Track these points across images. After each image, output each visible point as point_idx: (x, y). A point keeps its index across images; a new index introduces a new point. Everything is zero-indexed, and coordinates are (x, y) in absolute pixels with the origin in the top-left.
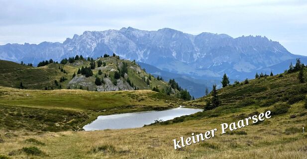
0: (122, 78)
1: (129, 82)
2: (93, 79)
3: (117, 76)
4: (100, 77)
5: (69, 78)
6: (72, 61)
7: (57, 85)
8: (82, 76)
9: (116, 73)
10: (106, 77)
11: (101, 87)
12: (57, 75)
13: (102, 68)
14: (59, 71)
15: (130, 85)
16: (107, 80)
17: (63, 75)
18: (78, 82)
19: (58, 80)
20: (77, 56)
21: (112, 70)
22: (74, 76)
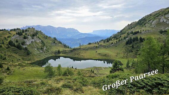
0: (36, 36)
1: (39, 38)
2: (23, 36)
3: (33, 35)
4: (26, 36)
5: (12, 36)
6: (15, 30)
7: (6, 39)
8: (18, 35)
9: (33, 34)
10: (28, 35)
11: (26, 40)
12: (6, 35)
13: (27, 32)
14: (8, 33)
15: (39, 39)
16: (29, 37)
17: (9, 35)
18: (16, 38)
19: (6, 37)
20: (17, 28)
21: (32, 33)
22: (14, 35)
